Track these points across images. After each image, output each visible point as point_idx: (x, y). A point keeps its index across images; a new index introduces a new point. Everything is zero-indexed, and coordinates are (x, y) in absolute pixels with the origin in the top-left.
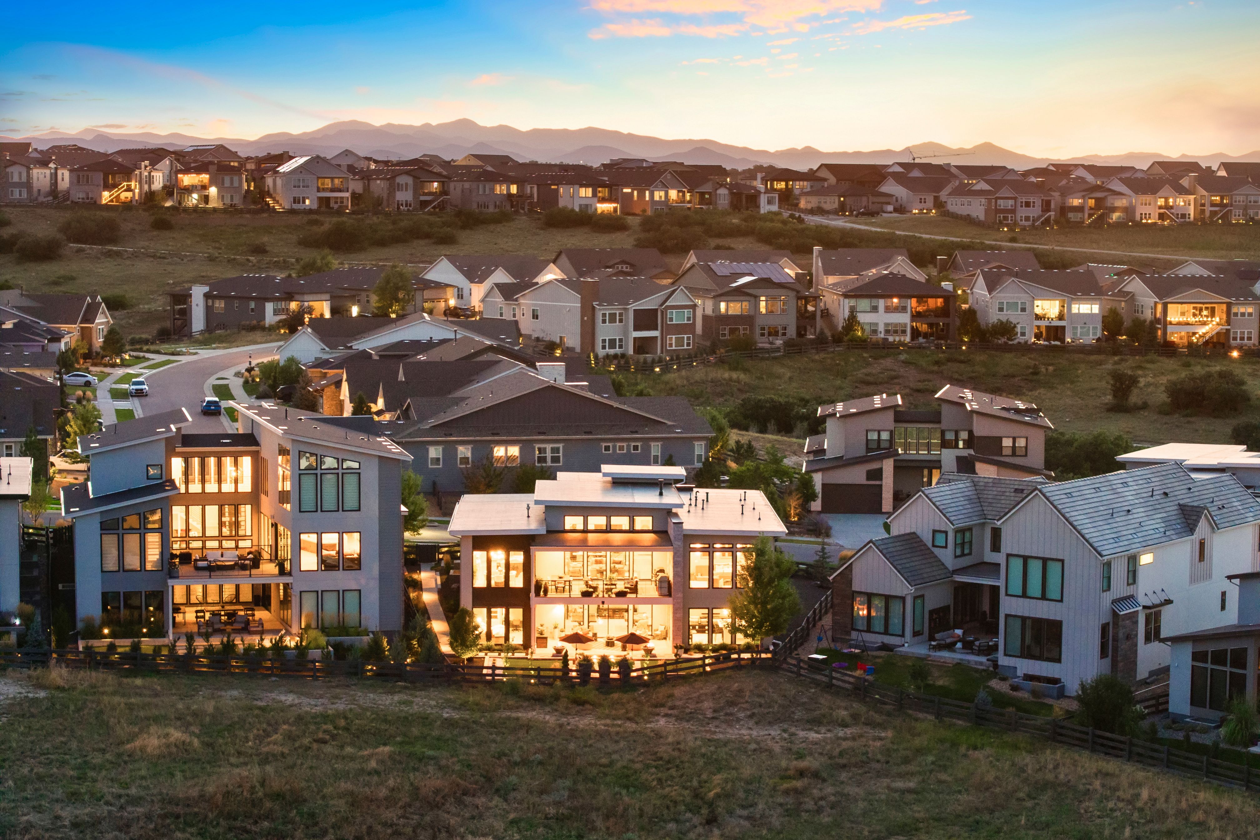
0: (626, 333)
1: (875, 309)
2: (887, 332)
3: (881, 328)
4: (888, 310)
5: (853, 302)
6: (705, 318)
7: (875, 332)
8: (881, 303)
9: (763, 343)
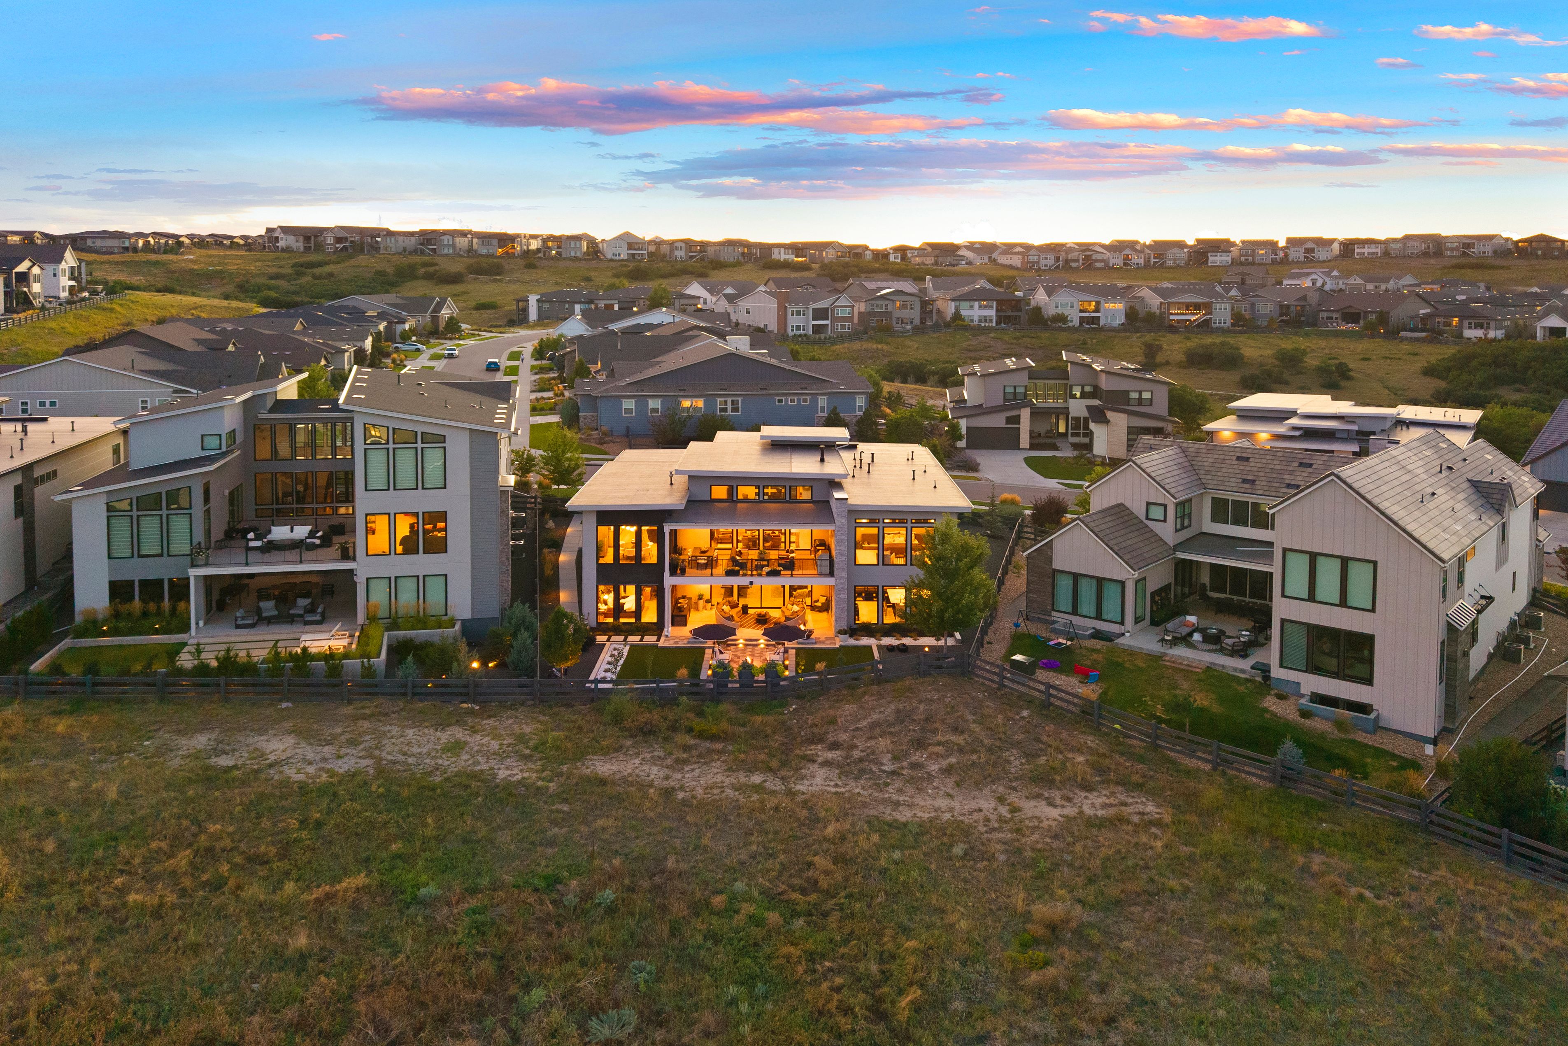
0: (807, 321)
1: (972, 307)
2: (980, 321)
3: (976, 319)
4: (980, 307)
5: (958, 303)
6: (860, 313)
7: (972, 321)
8: (976, 304)
9: (898, 328)
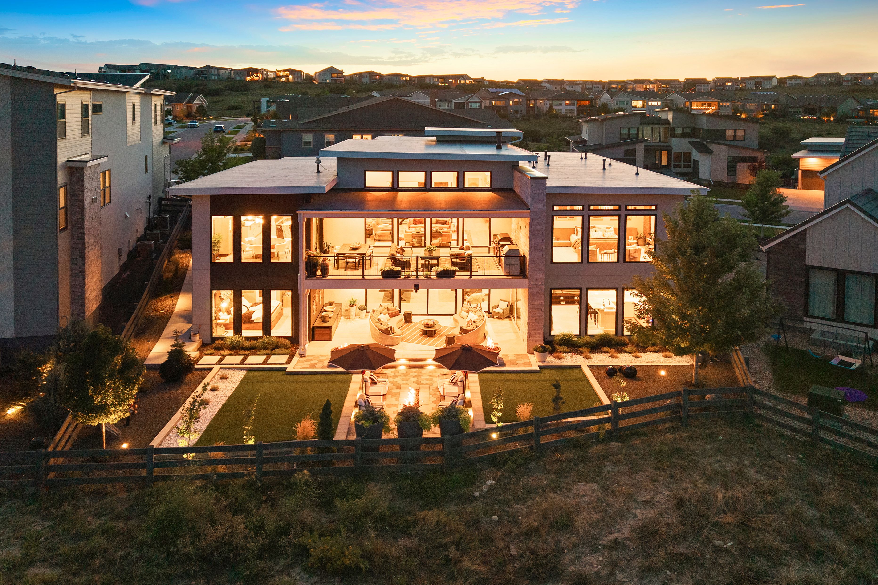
1: (561, 104)
2: (566, 112)
3: (563, 111)
4: (566, 105)
5: (550, 102)
6: (486, 106)
7: (561, 112)
8: (564, 102)
9: (512, 116)
